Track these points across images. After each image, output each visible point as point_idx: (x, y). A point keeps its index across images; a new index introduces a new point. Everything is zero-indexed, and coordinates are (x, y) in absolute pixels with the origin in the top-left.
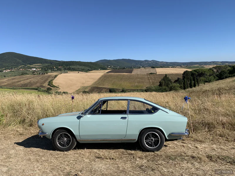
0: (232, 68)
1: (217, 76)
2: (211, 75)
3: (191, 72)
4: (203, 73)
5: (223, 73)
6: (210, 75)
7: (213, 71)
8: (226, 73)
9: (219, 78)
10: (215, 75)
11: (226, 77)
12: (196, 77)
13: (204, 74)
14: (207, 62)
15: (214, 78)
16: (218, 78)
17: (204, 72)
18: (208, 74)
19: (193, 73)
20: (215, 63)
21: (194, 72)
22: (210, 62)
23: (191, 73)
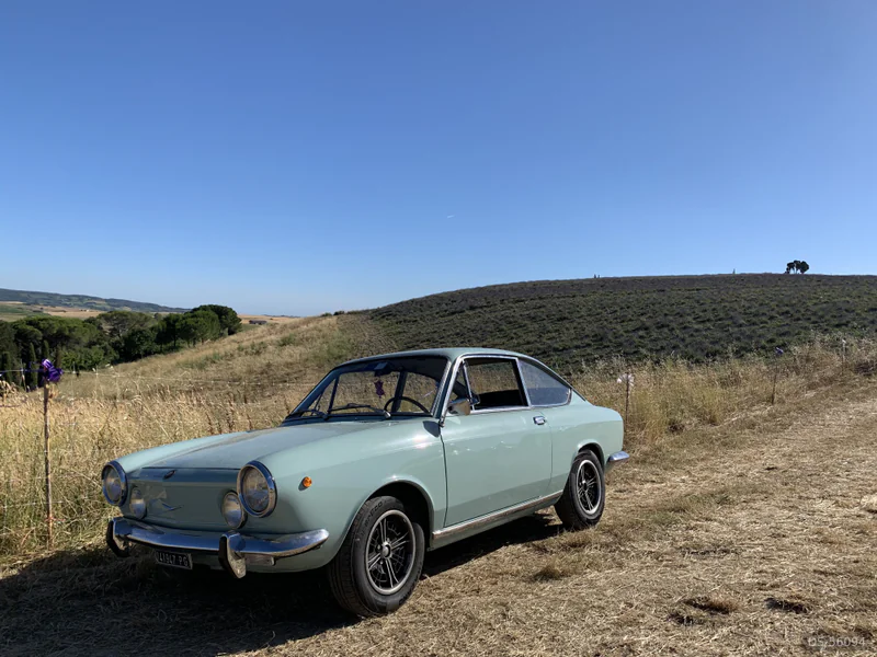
0: (164, 323)
1: (115, 346)
2: (94, 344)
3: (14, 326)
4: (67, 333)
5: (139, 340)
6: (91, 345)
7: (100, 328)
8: (147, 338)
9: (120, 353)
10: (106, 343)
11: (148, 353)
12: (36, 347)
13: (67, 338)
14: (57, 295)
15: (105, 354)
16: (118, 356)
17: (71, 330)
18: (85, 340)
19: (25, 330)
20: (86, 301)
21: (30, 328)
22: (69, 298)
23: (14, 332)
